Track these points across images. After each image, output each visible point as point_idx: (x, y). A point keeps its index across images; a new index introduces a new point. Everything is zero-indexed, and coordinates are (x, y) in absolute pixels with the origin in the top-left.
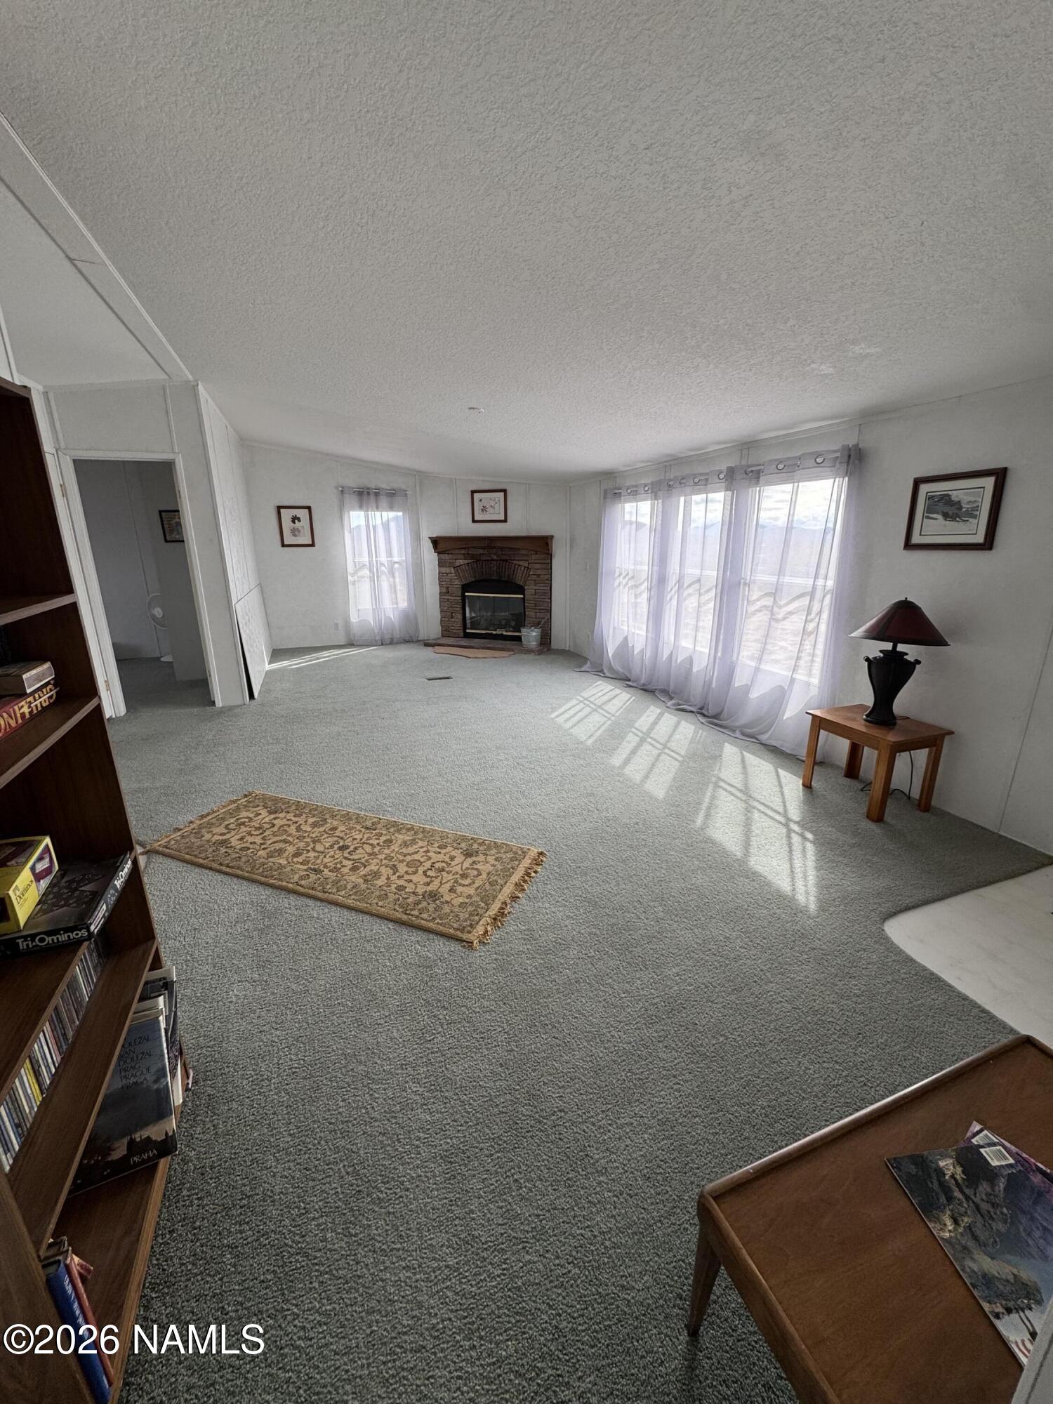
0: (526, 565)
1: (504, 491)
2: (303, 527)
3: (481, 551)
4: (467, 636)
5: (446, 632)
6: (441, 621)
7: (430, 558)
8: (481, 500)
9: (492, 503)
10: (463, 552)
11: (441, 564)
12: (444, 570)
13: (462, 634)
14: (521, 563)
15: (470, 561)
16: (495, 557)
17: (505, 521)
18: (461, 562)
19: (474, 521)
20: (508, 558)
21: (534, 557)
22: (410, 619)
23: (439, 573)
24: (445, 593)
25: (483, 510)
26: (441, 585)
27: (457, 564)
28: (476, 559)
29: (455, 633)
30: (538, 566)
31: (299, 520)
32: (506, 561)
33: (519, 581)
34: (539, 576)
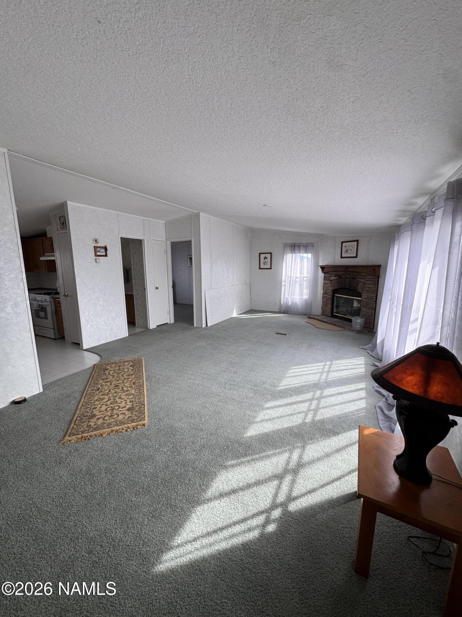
0: (364, 281)
1: (357, 241)
3: (343, 273)
4: (333, 316)
5: (323, 313)
6: (322, 307)
7: (321, 275)
8: (346, 247)
9: (351, 248)
10: (334, 273)
11: (325, 279)
12: (326, 282)
13: (330, 315)
14: (361, 280)
15: (337, 278)
16: (349, 276)
17: (356, 257)
18: (333, 278)
19: (341, 257)
21: (369, 277)
22: (309, 304)
23: (324, 283)
24: (325, 293)
25: (346, 251)
26: (323, 289)
27: (331, 279)
28: (340, 277)
29: (327, 314)
30: (370, 282)
32: (354, 278)
33: (359, 290)
34: (370, 288)
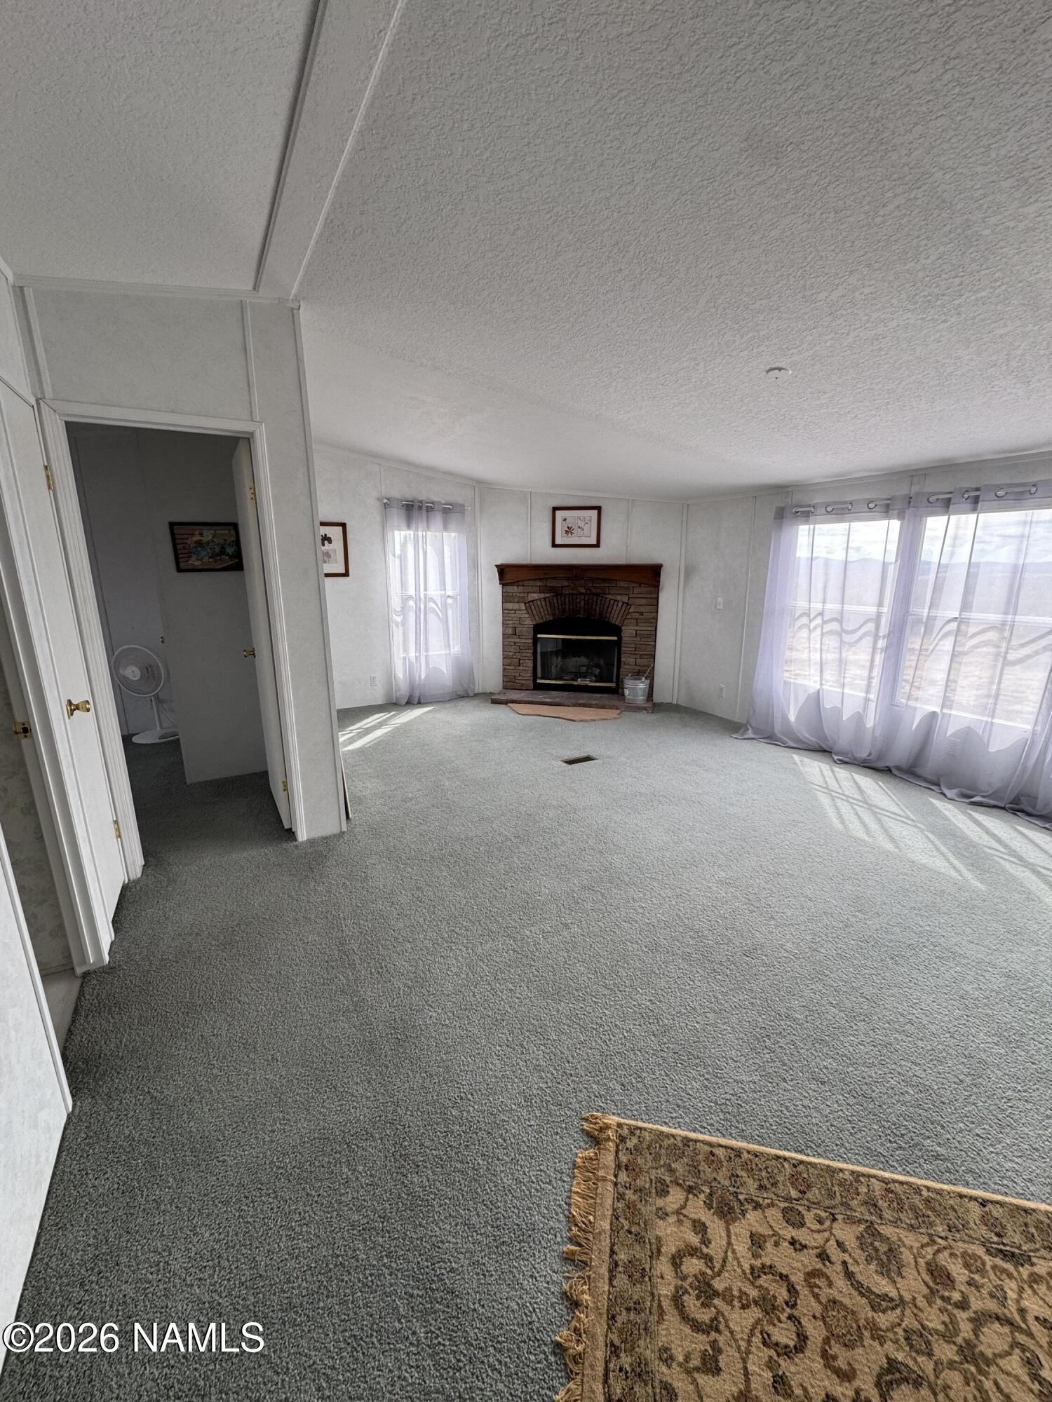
0: (625, 599)
1: (599, 509)
2: (335, 551)
3: (566, 583)
4: (538, 687)
5: (510, 682)
6: (504, 669)
7: (491, 590)
8: (565, 520)
9: (581, 524)
10: (538, 583)
11: (506, 598)
12: (510, 606)
13: (532, 686)
14: (619, 598)
15: (548, 595)
16: (583, 591)
17: (597, 545)
18: (535, 596)
19: (554, 545)
20: (599, 591)
21: (636, 590)
23: (503, 609)
24: (510, 634)
25: (567, 532)
26: (505, 625)
27: (530, 599)
28: (556, 592)
29: (523, 685)
30: (643, 601)
31: (330, 540)
32: (598, 595)
33: (615, 619)
34: (642, 614)
